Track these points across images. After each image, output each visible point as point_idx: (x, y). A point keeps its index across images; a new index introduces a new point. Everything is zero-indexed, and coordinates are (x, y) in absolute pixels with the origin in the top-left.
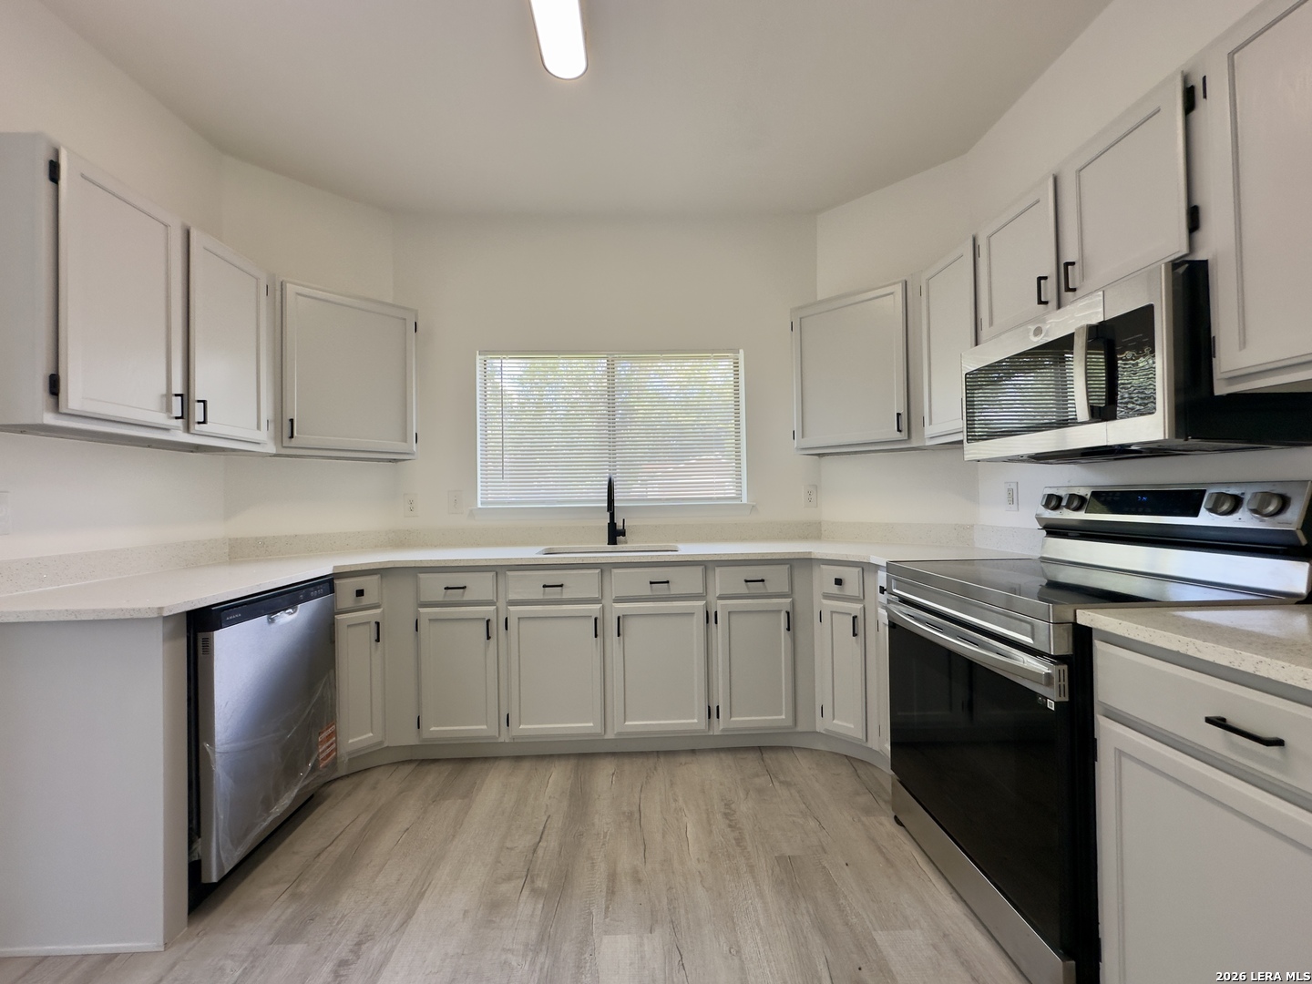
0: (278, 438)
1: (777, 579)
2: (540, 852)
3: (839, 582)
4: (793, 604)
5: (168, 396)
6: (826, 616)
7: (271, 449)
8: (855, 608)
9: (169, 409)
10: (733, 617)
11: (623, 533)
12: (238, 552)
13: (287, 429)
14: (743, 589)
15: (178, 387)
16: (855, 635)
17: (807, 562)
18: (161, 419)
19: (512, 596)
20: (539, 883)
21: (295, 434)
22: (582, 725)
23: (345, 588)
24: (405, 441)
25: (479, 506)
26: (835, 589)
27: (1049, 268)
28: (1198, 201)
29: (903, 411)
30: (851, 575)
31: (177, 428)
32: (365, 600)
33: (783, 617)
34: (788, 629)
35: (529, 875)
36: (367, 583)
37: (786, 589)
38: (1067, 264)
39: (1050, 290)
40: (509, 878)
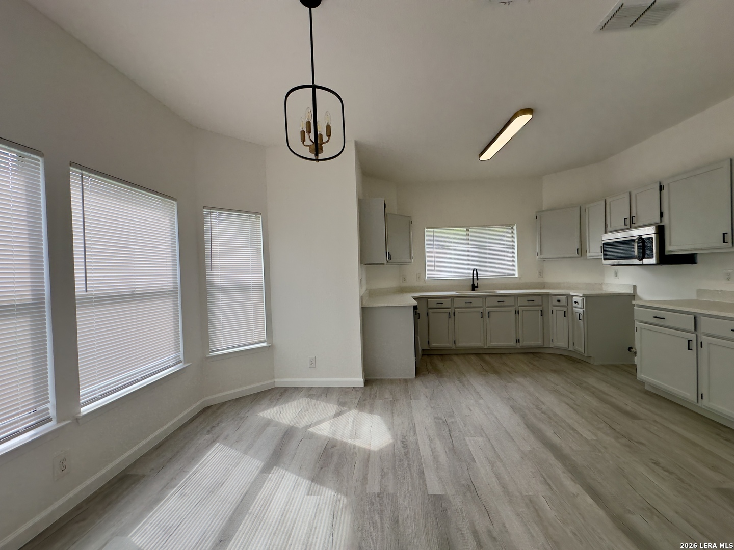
1: (538, 300)
3: (559, 301)
4: (543, 308)
6: (554, 312)
8: (565, 309)
10: (524, 312)
11: (477, 287)
14: (527, 303)
16: (565, 316)
17: (548, 295)
19: (456, 306)
22: (476, 343)
26: (557, 303)
27: (628, 216)
28: (662, 211)
29: (579, 247)
30: (563, 299)
33: (540, 312)
34: (542, 316)
37: (540, 303)
38: (632, 217)
39: (628, 222)
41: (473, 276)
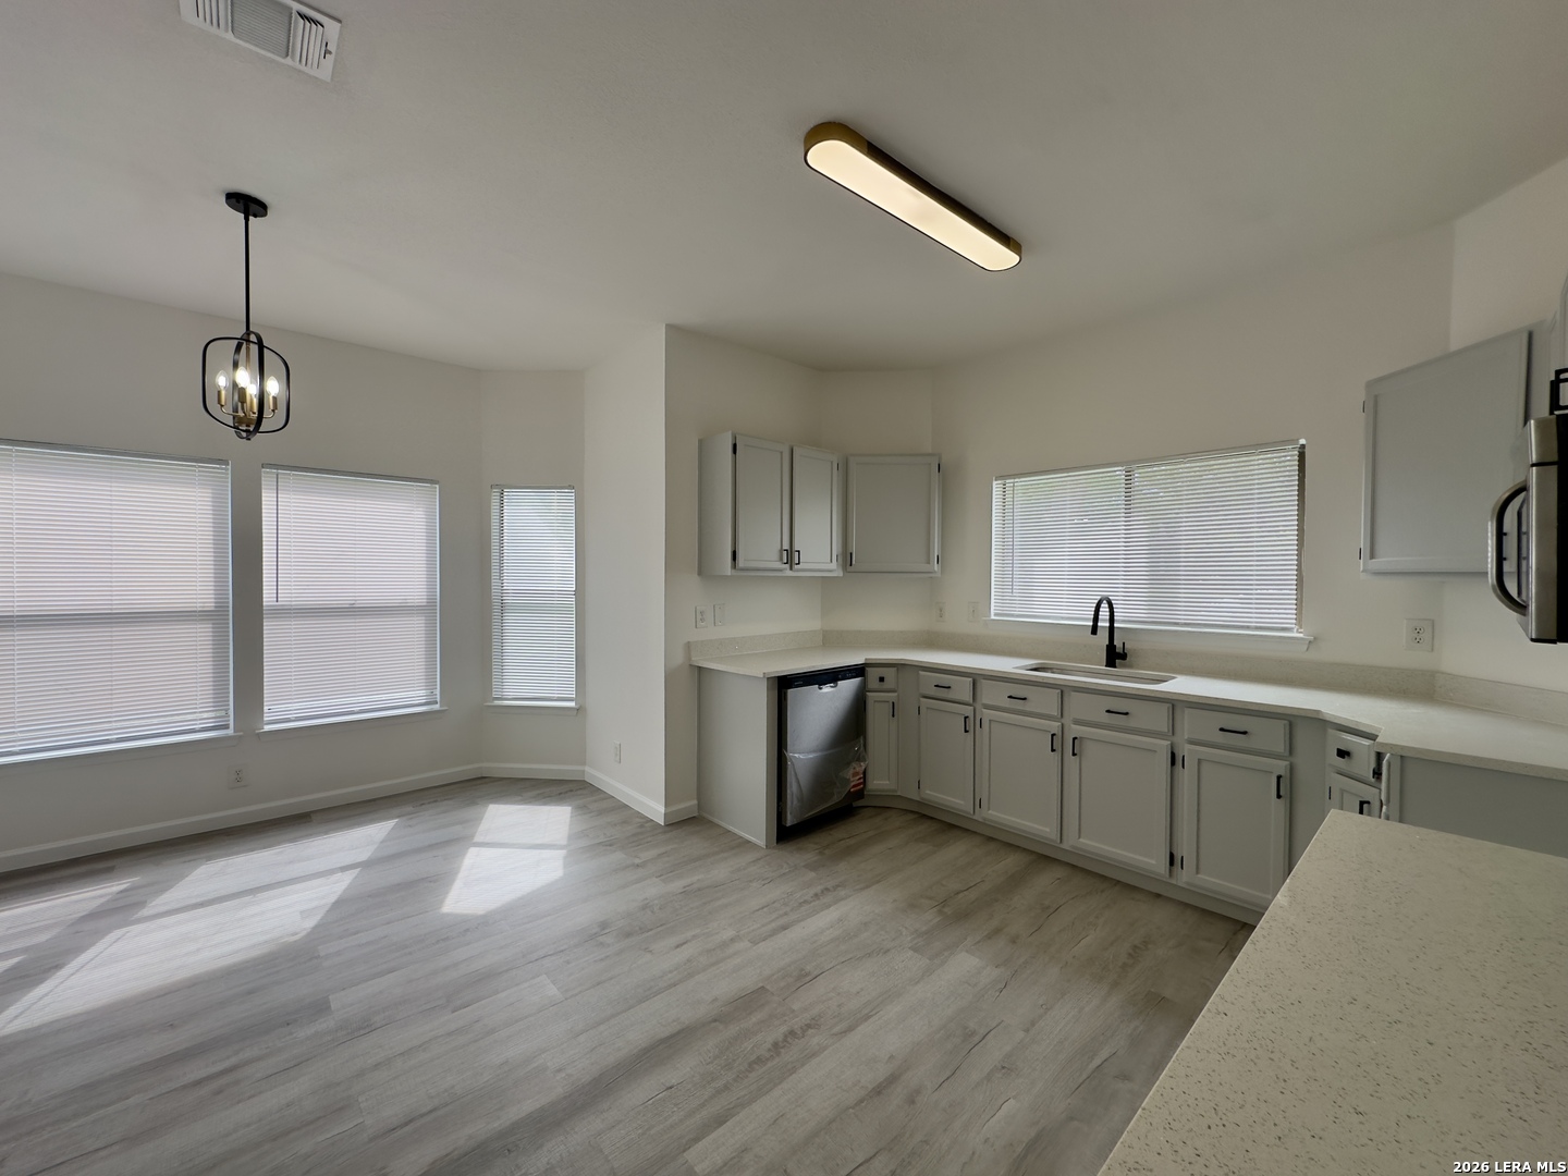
0: (844, 568)
2: (961, 895)
4: (1292, 768)
5: (781, 550)
6: (1335, 794)
7: (840, 573)
8: (1369, 791)
9: (781, 559)
10: (1206, 766)
11: (1123, 656)
12: (829, 640)
13: (847, 559)
14: (1217, 737)
15: (786, 546)
17: (1317, 721)
18: (778, 565)
19: (986, 701)
20: (946, 910)
21: (854, 562)
22: (1037, 824)
23: (873, 674)
24: (929, 563)
25: (993, 617)
26: (1341, 764)
30: (1362, 750)
31: (785, 569)
32: (886, 685)
33: (1274, 782)
34: (1279, 797)
35: (944, 903)
36: (889, 674)
37: (1280, 749)
40: (931, 898)
41: (1096, 619)
